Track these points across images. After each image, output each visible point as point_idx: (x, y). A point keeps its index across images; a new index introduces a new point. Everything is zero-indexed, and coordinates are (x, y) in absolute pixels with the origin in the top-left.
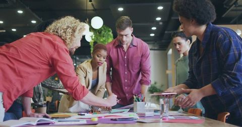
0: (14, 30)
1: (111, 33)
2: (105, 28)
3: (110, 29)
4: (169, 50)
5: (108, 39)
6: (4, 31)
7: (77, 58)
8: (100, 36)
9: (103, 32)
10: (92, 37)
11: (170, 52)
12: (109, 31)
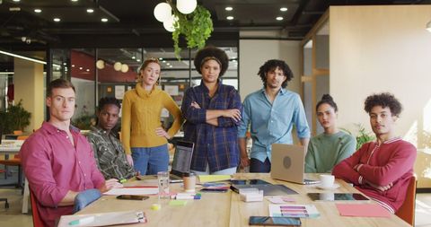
0: (38, 11)
1: (209, 19)
2: (200, 11)
3: (208, 12)
4: (307, 42)
5: (205, 28)
6: (19, 9)
7: (145, 52)
8: (192, 25)
9: (195, 18)
10: (176, 25)
11: (310, 44)
12: (206, 15)
